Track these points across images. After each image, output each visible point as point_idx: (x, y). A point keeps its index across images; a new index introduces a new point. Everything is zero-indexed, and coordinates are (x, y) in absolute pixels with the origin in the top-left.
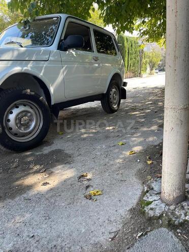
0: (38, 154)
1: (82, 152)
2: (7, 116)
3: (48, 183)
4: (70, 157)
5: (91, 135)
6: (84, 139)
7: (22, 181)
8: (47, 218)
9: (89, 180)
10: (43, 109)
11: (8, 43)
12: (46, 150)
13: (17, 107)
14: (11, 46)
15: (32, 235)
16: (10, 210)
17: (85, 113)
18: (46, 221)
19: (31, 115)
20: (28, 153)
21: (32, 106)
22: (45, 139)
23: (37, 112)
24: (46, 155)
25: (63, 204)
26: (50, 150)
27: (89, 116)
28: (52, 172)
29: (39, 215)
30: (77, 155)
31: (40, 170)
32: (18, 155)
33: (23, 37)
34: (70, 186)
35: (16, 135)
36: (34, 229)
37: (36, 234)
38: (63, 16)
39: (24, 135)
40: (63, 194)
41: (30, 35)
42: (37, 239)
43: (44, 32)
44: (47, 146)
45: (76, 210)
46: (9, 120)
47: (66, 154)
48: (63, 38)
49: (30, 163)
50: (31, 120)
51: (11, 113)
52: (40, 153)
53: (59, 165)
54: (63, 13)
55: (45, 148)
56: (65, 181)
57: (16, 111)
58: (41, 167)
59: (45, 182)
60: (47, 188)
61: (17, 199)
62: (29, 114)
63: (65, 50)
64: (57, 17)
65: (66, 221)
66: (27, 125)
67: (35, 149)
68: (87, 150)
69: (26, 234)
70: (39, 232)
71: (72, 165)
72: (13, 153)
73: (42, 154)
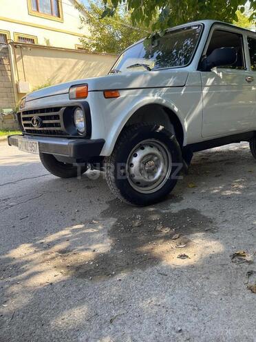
0: (164, 211)
1: (229, 217)
2: (131, 159)
3: (187, 257)
4: (211, 222)
5: (238, 193)
6: (228, 198)
7: (150, 247)
8: (196, 308)
9: (250, 262)
10: (173, 152)
11: (131, 67)
12: (175, 208)
13: (143, 149)
14: (136, 70)
15: (179, 329)
16: (142, 285)
17: (221, 158)
18: (195, 312)
19: (158, 159)
20: (152, 209)
21: (160, 147)
22: (172, 192)
23: (165, 156)
24: (175, 215)
25: (216, 293)
26: (180, 209)
27: (228, 163)
28: (189, 241)
29: (183, 302)
30: (221, 221)
31: (172, 235)
32: (140, 210)
33: (147, 57)
34: (220, 267)
35: (138, 183)
36: (180, 320)
37: (184, 328)
38: (207, 23)
39: (147, 185)
40: (211, 277)
41: (156, 55)
42: (187, 336)
43: (175, 51)
44: (175, 203)
45: (238, 307)
46: (131, 165)
47: (204, 217)
48: (205, 53)
49: (156, 222)
50: (157, 166)
51: (136, 155)
52: (166, 211)
53: (197, 231)
54: (206, 18)
55: (173, 204)
56: (211, 257)
57: (140, 154)
58: (171, 232)
59: (183, 254)
60: (185, 262)
61: (149, 270)
62: (156, 158)
63: (208, 69)
64: (199, 26)
65: (225, 320)
66: (152, 172)
67: (159, 204)
68: (236, 216)
69: (169, 325)
70: (187, 326)
71: (217, 235)
72: (133, 207)
73: (170, 213)
